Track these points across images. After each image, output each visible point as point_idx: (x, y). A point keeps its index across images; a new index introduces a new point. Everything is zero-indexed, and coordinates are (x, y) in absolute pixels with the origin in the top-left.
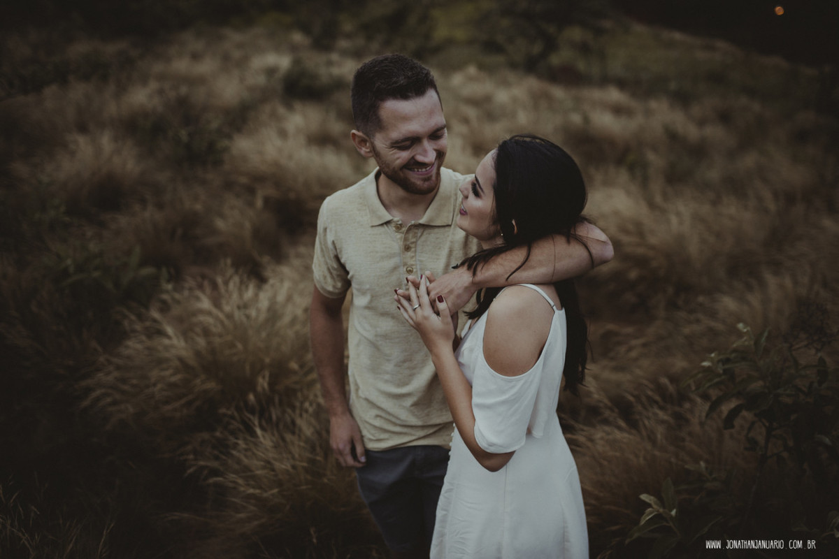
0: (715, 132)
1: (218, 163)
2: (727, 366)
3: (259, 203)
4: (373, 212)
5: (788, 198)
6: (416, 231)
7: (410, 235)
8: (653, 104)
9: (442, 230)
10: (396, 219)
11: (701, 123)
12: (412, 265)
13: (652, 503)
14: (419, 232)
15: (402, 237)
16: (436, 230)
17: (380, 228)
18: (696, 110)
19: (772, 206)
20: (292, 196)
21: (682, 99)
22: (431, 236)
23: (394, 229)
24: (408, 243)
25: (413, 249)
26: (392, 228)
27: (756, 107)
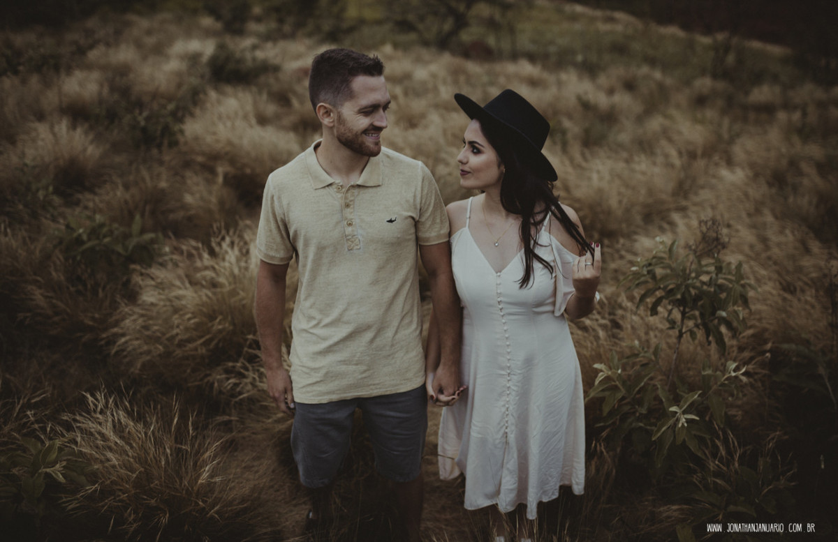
0: (622, 99)
1: (174, 144)
2: (650, 268)
3: (220, 179)
4: (316, 178)
5: (691, 155)
6: (354, 191)
7: (349, 195)
8: (564, 76)
9: (374, 189)
10: (337, 182)
11: (611, 92)
12: (352, 219)
13: (603, 369)
14: (356, 191)
15: (342, 197)
16: (370, 190)
17: (322, 190)
18: (603, 80)
19: (677, 162)
20: (248, 171)
21: (590, 70)
22: (366, 195)
23: (335, 190)
24: (348, 201)
25: (352, 206)
26: (332, 190)
27: (658, 75)
